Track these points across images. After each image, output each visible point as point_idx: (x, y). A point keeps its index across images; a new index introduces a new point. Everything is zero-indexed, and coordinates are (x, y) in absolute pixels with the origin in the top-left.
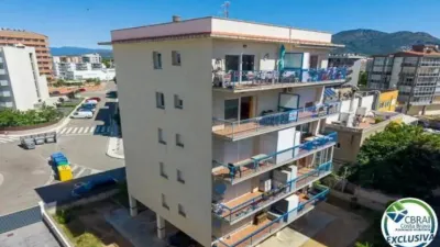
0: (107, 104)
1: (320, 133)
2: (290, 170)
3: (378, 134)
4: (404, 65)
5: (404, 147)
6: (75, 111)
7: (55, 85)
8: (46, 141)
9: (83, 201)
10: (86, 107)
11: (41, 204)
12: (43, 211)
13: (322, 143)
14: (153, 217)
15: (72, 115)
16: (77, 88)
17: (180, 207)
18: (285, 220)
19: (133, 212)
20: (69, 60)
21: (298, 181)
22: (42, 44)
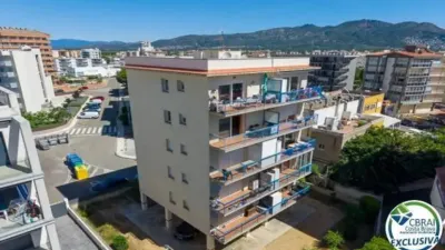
0: (111, 103)
1: (302, 140)
2: (274, 172)
3: (358, 137)
4: (396, 65)
5: (379, 149)
6: (81, 111)
7: (58, 83)
8: (59, 142)
9: (101, 198)
10: (92, 107)
11: (66, 200)
12: (68, 206)
13: (302, 148)
14: (162, 210)
15: (79, 114)
16: (80, 86)
17: (184, 202)
18: (271, 212)
19: (144, 207)
20: (68, 54)
21: (281, 181)
22: (44, 42)
